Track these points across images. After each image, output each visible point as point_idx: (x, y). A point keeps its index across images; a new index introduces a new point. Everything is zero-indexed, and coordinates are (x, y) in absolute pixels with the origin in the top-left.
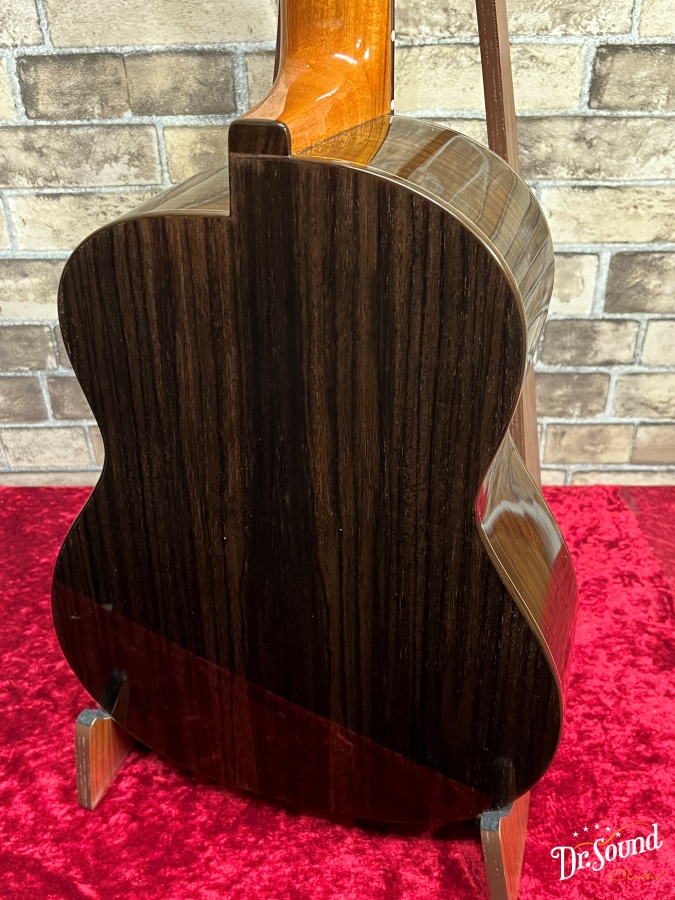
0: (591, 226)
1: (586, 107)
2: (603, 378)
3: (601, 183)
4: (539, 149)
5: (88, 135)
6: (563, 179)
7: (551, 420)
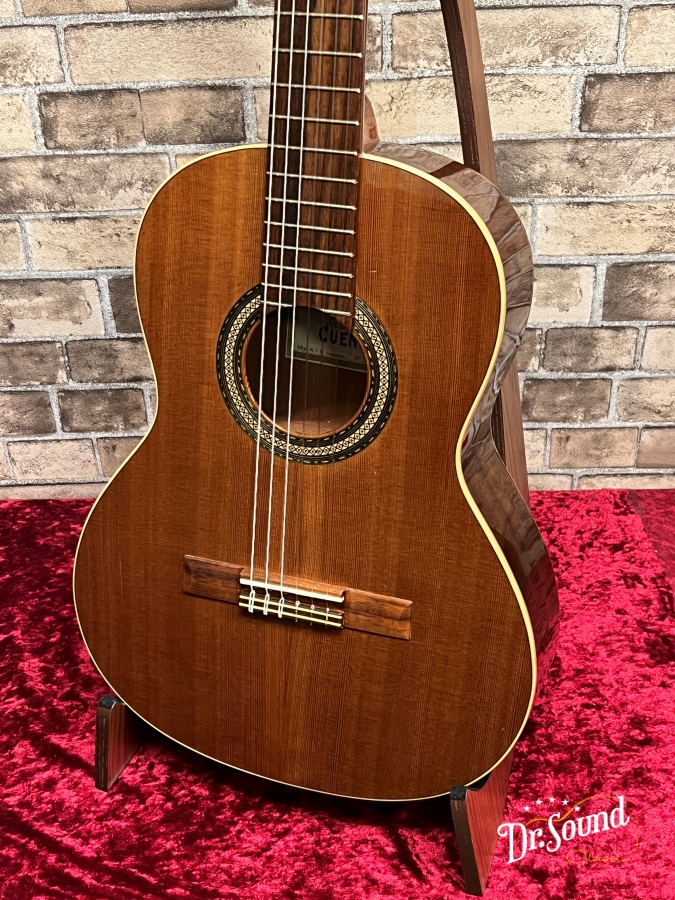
0: (586, 240)
1: (578, 130)
2: (605, 383)
3: (594, 200)
4: (534, 170)
5: (104, 163)
6: (557, 196)
7: (555, 425)
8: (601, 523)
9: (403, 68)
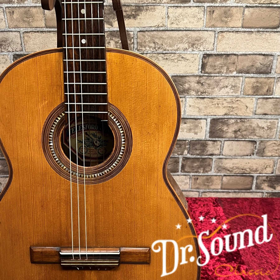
0: (203, 110)
1: (200, 73)
2: (210, 160)
3: (206, 96)
4: (185, 86)
6: (194, 95)
7: (193, 174)
8: (208, 209)
9: (141, 50)
